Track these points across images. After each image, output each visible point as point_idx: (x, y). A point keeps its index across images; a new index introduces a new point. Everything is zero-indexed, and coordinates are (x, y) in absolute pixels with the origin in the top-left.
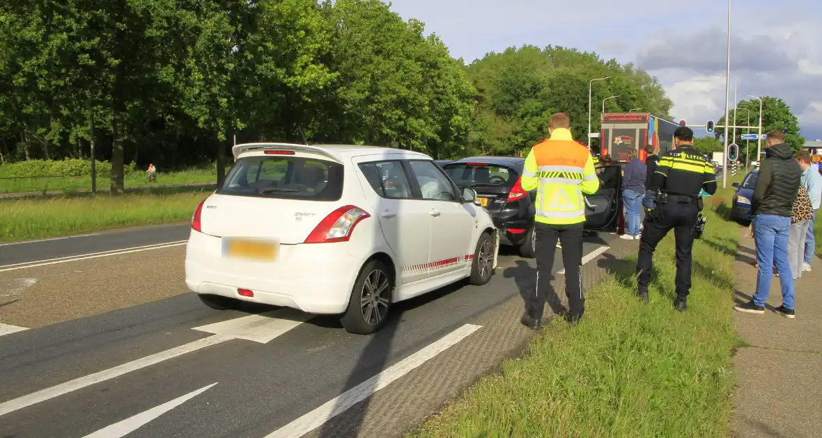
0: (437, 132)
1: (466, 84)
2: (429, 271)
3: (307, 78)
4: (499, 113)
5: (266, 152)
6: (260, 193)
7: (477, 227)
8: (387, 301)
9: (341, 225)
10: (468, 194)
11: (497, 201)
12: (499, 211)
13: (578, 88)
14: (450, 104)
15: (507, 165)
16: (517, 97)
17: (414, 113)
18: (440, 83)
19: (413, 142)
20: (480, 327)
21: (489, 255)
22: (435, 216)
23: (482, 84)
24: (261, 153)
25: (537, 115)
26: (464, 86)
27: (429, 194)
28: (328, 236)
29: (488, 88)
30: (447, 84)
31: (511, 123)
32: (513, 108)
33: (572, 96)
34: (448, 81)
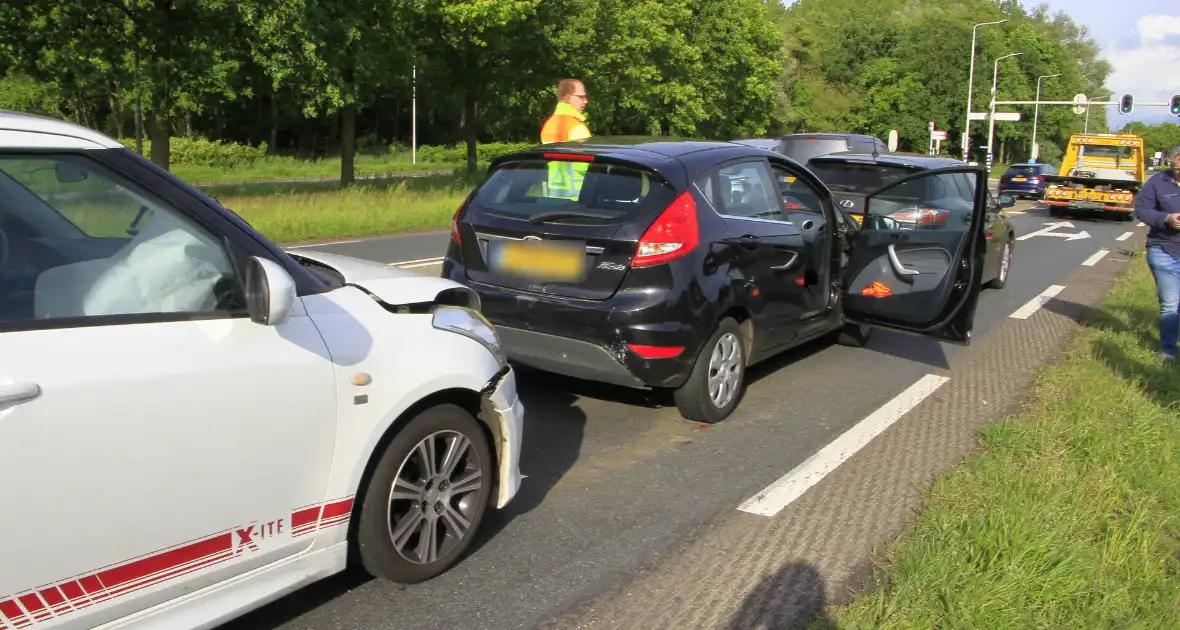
4: (830, 79)
11: (605, 265)
13: (955, 41)
14: (738, 60)
16: (861, 56)
17: (678, 73)
18: (721, 23)
23: (808, 33)
25: (891, 83)
29: (816, 40)
30: (734, 26)
31: (849, 95)
32: (853, 73)
33: (948, 53)
34: (737, 21)
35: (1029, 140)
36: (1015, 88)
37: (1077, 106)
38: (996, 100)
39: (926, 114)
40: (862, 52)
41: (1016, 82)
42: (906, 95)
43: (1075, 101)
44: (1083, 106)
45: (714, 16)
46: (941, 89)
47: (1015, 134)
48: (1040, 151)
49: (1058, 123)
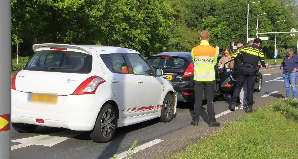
0: (148, 38)
1: (167, 7)
2: (137, 112)
3: (65, 4)
4: (189, 25)
5: (51, 48)
6: (49, 69)
7: (164, 90)
8: (114, 126)
9: (91, 86)
10: (159, 72)
11: (177, 77)
12: (179, 83)
13: (241, 9)
14: (156, 20)
15: (183, 57)
16: (201, 16)
17: (134, 25)
18: (149, 6)
19: (134, 44)
20: (163, 140)
21: (171, 106)
22: (140, 83)
23: (179, 7)
24: (48, 49)
25: (214, 26)
26: (166, 8)
27: (137, 72)
28: (84, 91)
29: (182, 9)
30: (154, 7)
31: (197, 32)
32: (198, 23)
33: (237, 14)
34: (155, 5)
35: (274, 48)
36: (266, 27)
37: (292, 33)
38: (258, 32)
39: (230, 39)
40: (201, 14)
41: (267, 24)
42: (221, 31)
43: (291, 31)
44: (294, 33)
45: (147, 4)
46: (235, 29)
47: (268, 45)
48: (278, 52)
49: (285, 40)
